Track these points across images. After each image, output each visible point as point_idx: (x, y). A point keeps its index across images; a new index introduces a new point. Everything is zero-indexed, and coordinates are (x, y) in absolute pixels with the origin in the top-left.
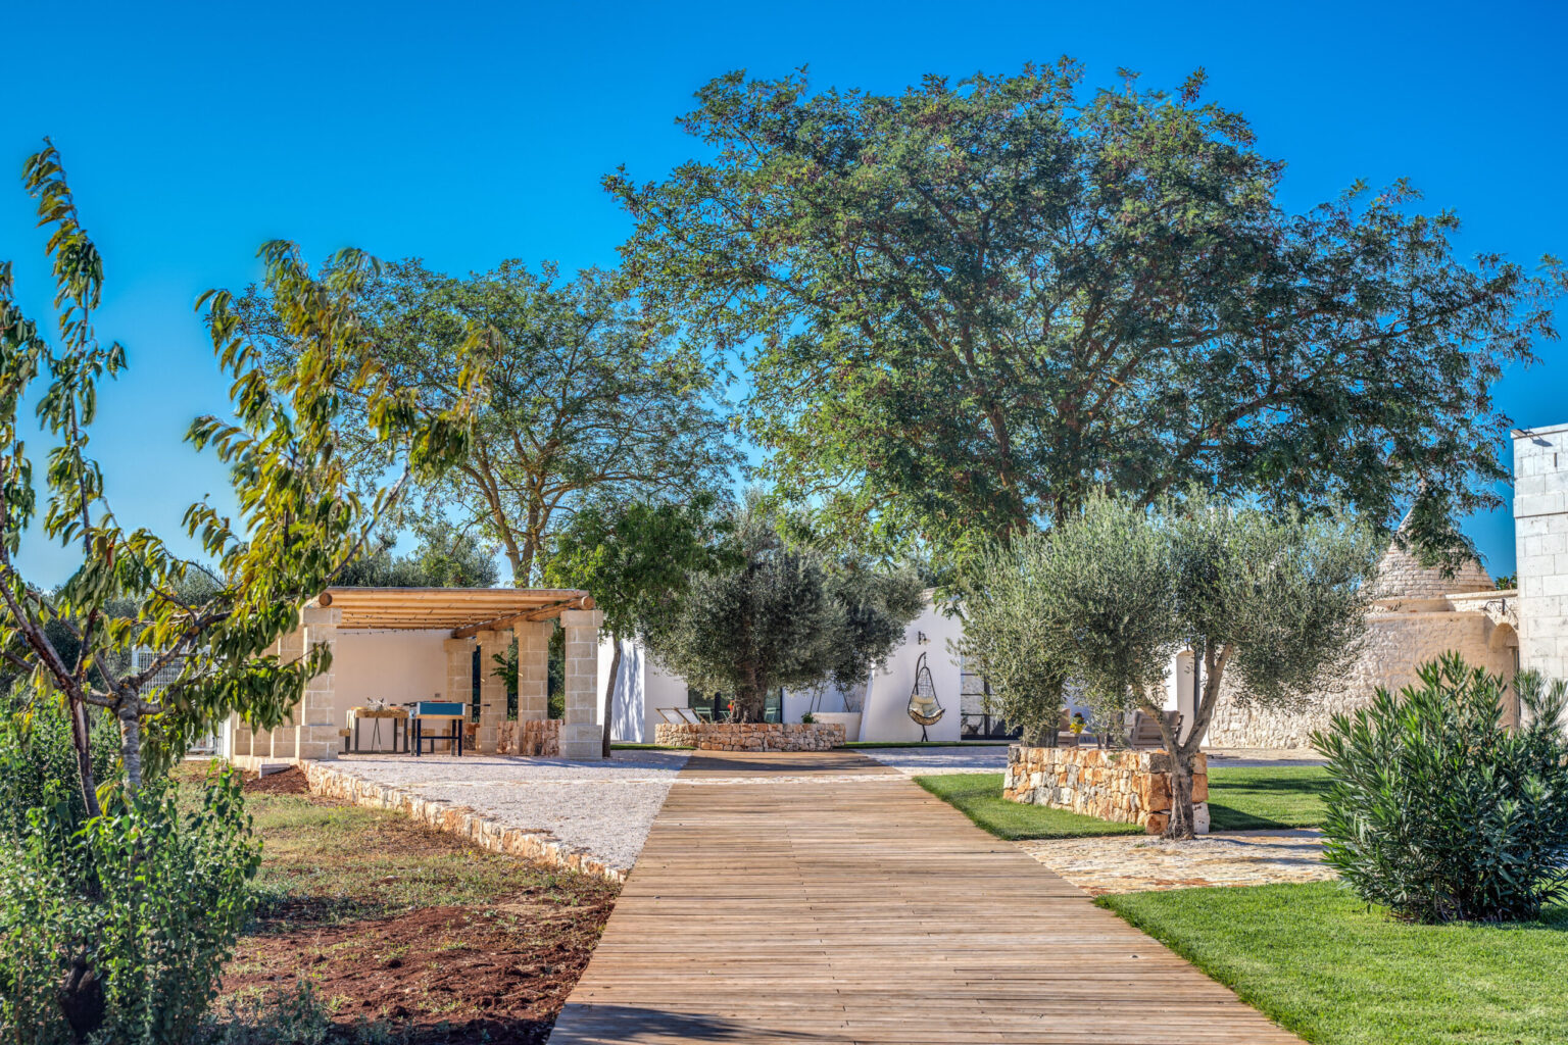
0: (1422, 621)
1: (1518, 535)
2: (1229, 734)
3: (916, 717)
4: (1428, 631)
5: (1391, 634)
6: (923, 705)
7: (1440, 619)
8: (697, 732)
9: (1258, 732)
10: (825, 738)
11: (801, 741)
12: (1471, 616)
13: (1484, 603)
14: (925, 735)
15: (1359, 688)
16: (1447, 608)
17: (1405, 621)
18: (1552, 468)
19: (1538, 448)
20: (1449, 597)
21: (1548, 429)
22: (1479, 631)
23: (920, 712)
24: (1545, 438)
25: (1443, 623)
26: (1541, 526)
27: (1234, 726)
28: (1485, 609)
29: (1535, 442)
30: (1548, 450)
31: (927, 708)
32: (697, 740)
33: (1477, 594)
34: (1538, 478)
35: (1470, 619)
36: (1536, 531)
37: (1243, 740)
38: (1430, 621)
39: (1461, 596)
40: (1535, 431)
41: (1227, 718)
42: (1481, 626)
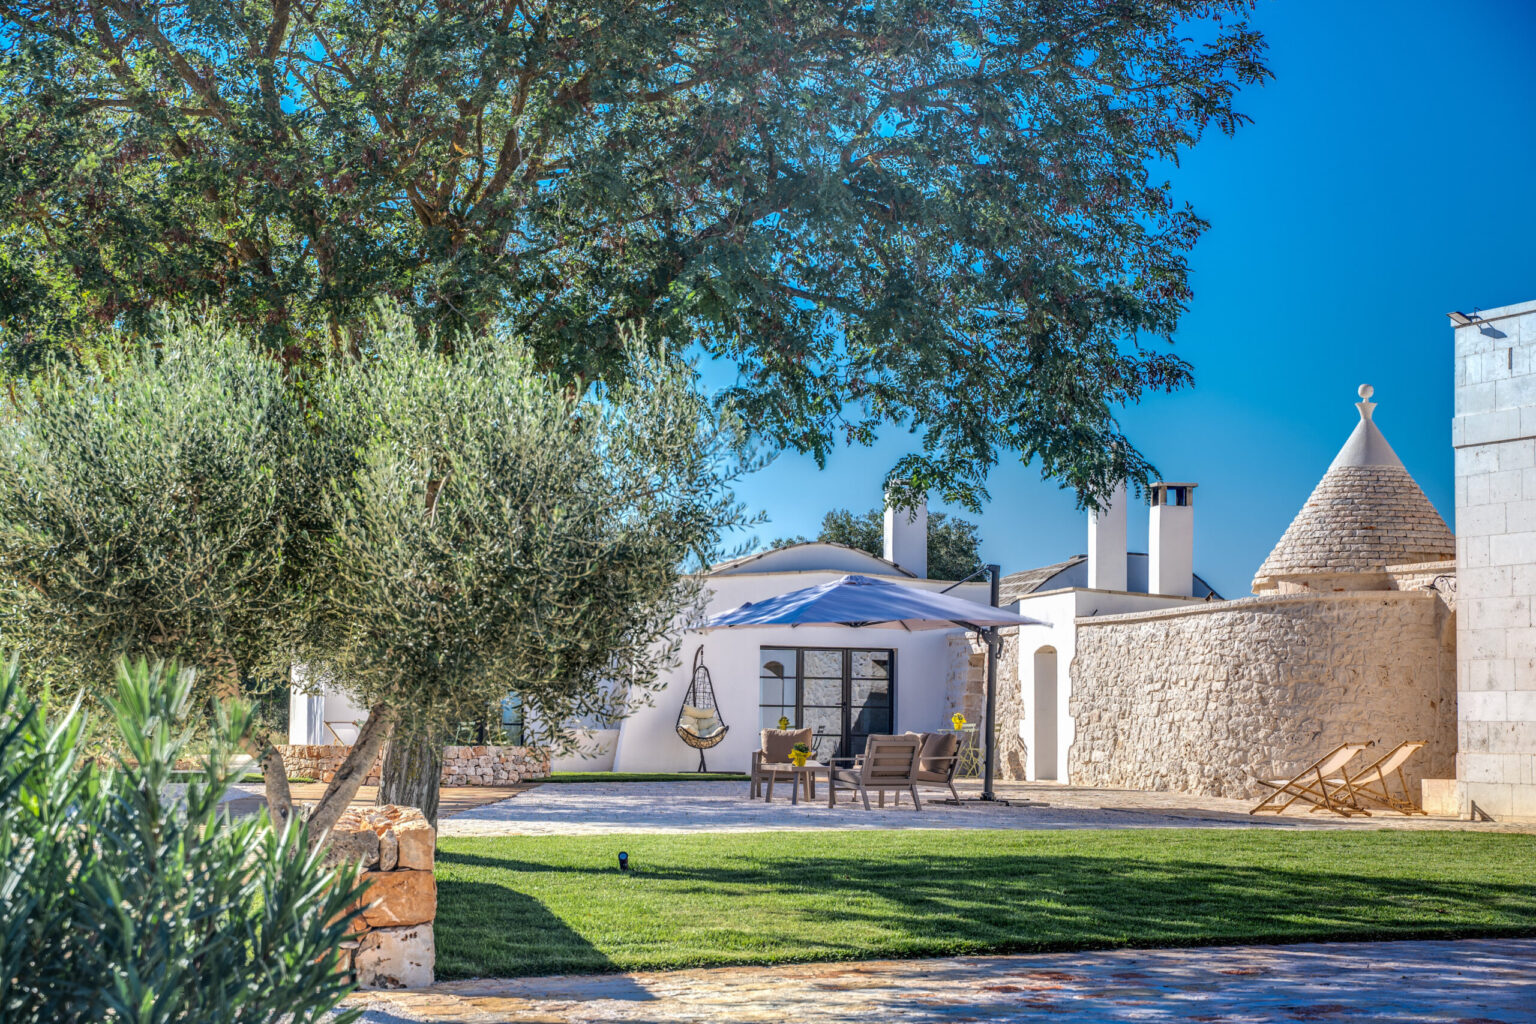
0: (1342, 604)
1: (1458, 473)
2: (1091, 767)
3: (687, 737)
4: (1351, 618)
5: (1297, 623)
6: (699, 719)
7: (1369, 602)
8: (318, 757)
9: (1124, 765)
10: (510, 766)
11: (471, 771)
12: (1415, 599)
13: (1429, 579)
14: (703, 763)
15: (1251, 702)
16: (1387, 584)
17: (1318, 604)
18: (1504, 372)
19: (1487, 341)
20: (1390, 569)
21: (1501, 311)
22: (1428, 620)
23: (694, 730)
24: (1498, 325)
25: (1373, 608)
26: (1489, 458)
27: (1097, 755)
28: (1432, 587)
29: (1484, 332)
30: (1502, 343)
31: (705, 724)
32: (317, 768)
33: (1425, 566)
34: (1487, 387)
35: (1413, 603)
36: (1483, 467)
37: (1106, 776)
38: (1354, 604)
39: (1405, 568)
40: (1485, 314)
41: (1089, 743)
42: (1431, 612)
